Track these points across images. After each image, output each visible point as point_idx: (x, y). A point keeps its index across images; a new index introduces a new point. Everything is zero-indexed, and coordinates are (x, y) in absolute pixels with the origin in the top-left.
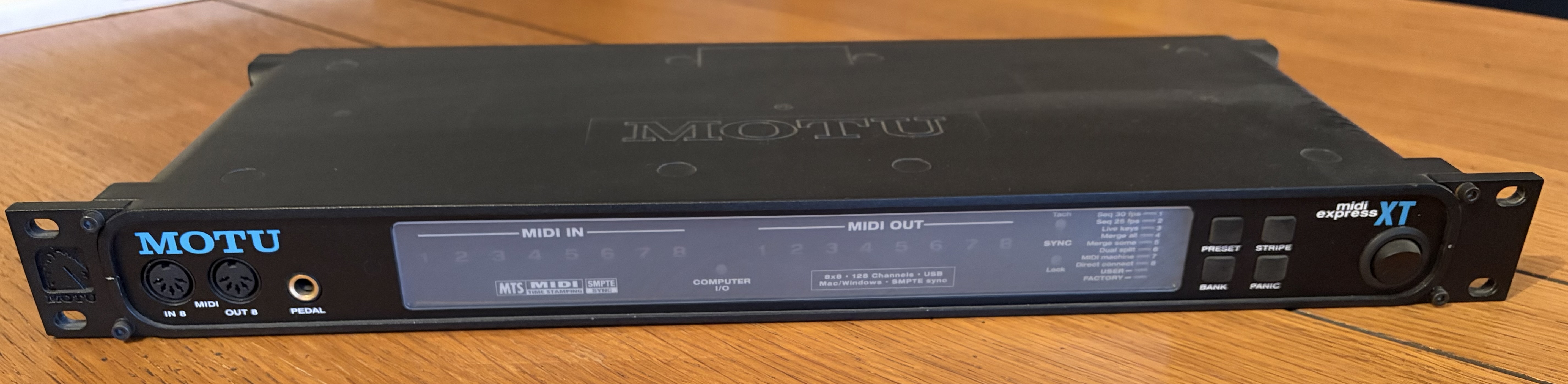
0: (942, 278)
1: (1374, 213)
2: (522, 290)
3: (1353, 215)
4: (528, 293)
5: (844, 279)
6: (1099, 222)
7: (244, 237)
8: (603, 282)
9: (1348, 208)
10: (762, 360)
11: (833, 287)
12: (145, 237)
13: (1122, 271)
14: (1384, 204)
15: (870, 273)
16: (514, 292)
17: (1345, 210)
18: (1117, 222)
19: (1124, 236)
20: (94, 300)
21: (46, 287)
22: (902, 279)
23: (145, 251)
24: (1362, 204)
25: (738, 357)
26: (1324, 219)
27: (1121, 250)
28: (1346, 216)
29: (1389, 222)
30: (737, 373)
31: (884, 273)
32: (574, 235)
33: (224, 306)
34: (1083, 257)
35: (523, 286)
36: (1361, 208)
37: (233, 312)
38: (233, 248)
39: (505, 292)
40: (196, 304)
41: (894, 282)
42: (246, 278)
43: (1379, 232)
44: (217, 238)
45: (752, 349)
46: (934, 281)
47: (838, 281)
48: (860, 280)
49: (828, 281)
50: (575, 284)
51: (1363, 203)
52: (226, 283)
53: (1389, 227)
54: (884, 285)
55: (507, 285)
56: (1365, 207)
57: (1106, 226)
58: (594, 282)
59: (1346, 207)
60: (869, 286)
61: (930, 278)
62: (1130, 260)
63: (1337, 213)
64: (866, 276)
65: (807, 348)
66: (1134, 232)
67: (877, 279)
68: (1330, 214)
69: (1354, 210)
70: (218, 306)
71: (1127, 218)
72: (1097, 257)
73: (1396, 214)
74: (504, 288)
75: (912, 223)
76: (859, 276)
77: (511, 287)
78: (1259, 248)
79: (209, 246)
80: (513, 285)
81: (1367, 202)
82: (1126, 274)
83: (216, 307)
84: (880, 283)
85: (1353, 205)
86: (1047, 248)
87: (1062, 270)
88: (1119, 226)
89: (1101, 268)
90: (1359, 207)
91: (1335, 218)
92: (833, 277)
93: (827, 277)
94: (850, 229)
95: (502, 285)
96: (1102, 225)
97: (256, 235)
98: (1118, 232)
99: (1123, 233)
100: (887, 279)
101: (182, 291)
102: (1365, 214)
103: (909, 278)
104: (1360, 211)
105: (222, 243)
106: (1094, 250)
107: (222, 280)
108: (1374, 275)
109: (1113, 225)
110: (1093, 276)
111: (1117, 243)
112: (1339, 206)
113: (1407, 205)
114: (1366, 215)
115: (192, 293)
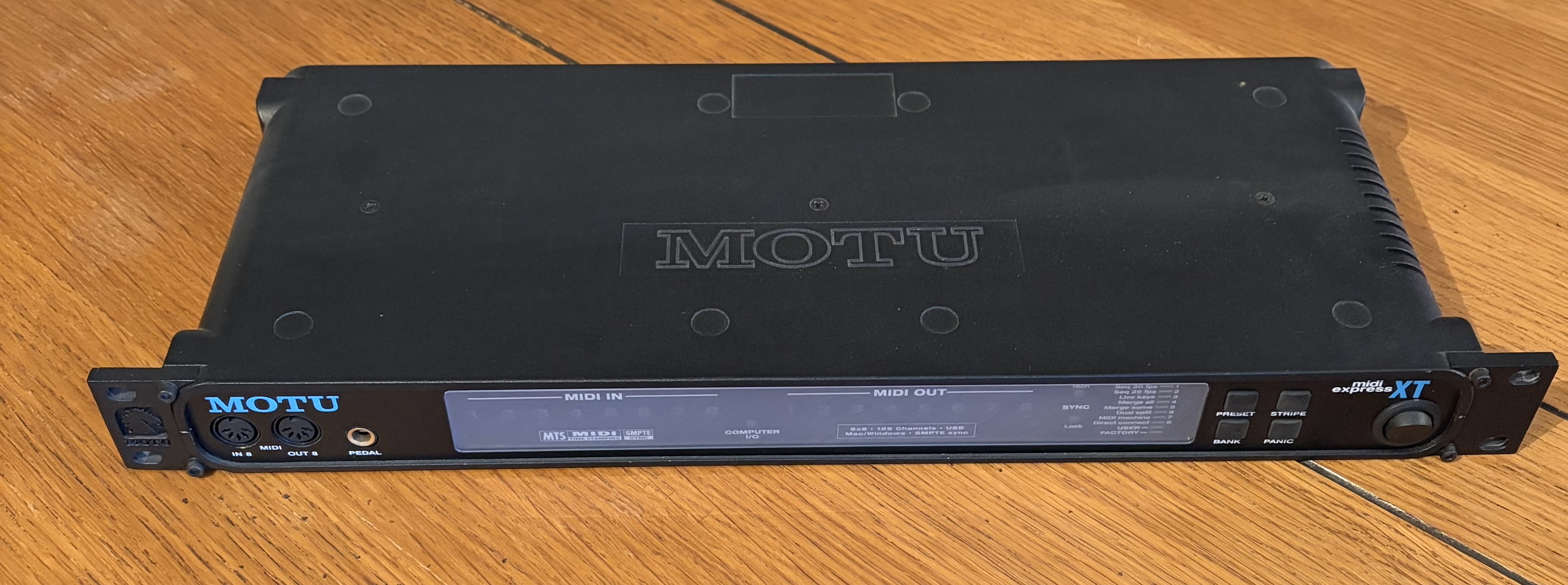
0: (963, 431)
1: (1389, 389)
2: (564, 438)
3: (1368, 390)
4: (569, 439)
5: (869, 430)
6: (1116, 392)
7: (305, 401)
8: (640, 432)
9: (1364, 385)
10: (788, 518)
11: (858, 436)
12: (214, 400)
13: (1139, 428)
14: (1399, 383)
15: (894, 427)
16: (557, 438)
17: (1360, 387)
18: (1134, 392)
19: (1141, 402)
20: (169, 444)
21: (124, 434)
22: (925, 431)
23: (215, 410)
24: (1377, 383)
25: (765, 514)
26: (1340, 393)
27: (1137, 413)
28: (1361, 391)
29: (1404, 395)
30: (765, 537)
31: (907, 427)
32: (613, 398)
33: (286, 449)
34: (1100, 418)
35: (565, 435)
36: (1376, 385)
37: (295, 454)
38: (294, 408)
39: (549, 439)
40: (261, 447)
41: (917, 433)
42: (306, 429)
43: (1393, 403)
44: (280, 401)
45: (779, 502)
46: (955, 433)
47: (864, 432)
48: (884, 431)
49: (853, 432)
50: (614, 433)
51: (1378, 381)
52: (289, 432)
53: (1404, 399)
54: (907, 435)
55: (551, 434)
56: (1381, 385)
57: (1123, 395)
58: (632, 432)
59: (1362, 385)
60: (893, 436)
61: (952, 430)
62: (1147, 420)
63: (1352, 389)
64: (890, 429)
65: (830, 503)
66: (1150, 400)
67: (901, 431)
68: (1345, 390)
69: (1369, 386)
70: (281, 448)
71: (1143, 390)
72: (1114, 418)
73: (1410, 390)
74: (548, 436)
75: (935, 391)
76: (884, 429)
77: (554, 435)
78: (1274, 414)
79: (273, 406)
80: (556, 434)
81: (1382, 381)
82: (1141, 430)
83: (279, 450)
84: (903, 434)
85: (1368, 383)
86: (1066, 411)
87: (1080, 426)
88: (1136, 395)
89: (1117, 425)
90: (1374, 384)
91: (1351, 393)
92: (859, 429)
93: (853, 429)
94: (875, 395)
95: (545, 434)
96: (1119, 394)
97: (316, 401)
98: (1136, 400)
99: (1139, 400)
100: (910, 431)
101: (248, 437)
102: (1380, 389)
103: (931, 430)
104: (1375, 387)
105: (286, 404)
106: (1113, 413)
107: (285, 430)
108: (1385, 436)
109: (1130, 395)
110: (1110, 431)
111: (1133, 408)
112: (1354, 384)
113: (1421, 384)
114: (1382, 390)
115: (256, 437)
